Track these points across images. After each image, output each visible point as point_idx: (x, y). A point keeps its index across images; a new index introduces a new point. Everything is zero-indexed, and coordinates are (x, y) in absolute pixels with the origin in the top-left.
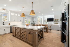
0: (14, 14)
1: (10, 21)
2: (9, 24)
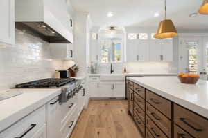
0: (138, 36)
1: (125, 60)
2: (125, 71)
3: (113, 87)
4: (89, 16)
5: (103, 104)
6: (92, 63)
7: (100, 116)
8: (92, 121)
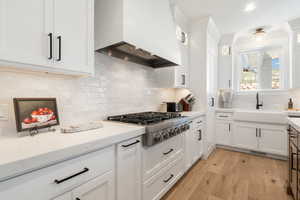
3: (258, 133)
4: (211, 20)
5: (237, 158)
6: (221, 91)
7: (224, 178)
8: (208, 182)
